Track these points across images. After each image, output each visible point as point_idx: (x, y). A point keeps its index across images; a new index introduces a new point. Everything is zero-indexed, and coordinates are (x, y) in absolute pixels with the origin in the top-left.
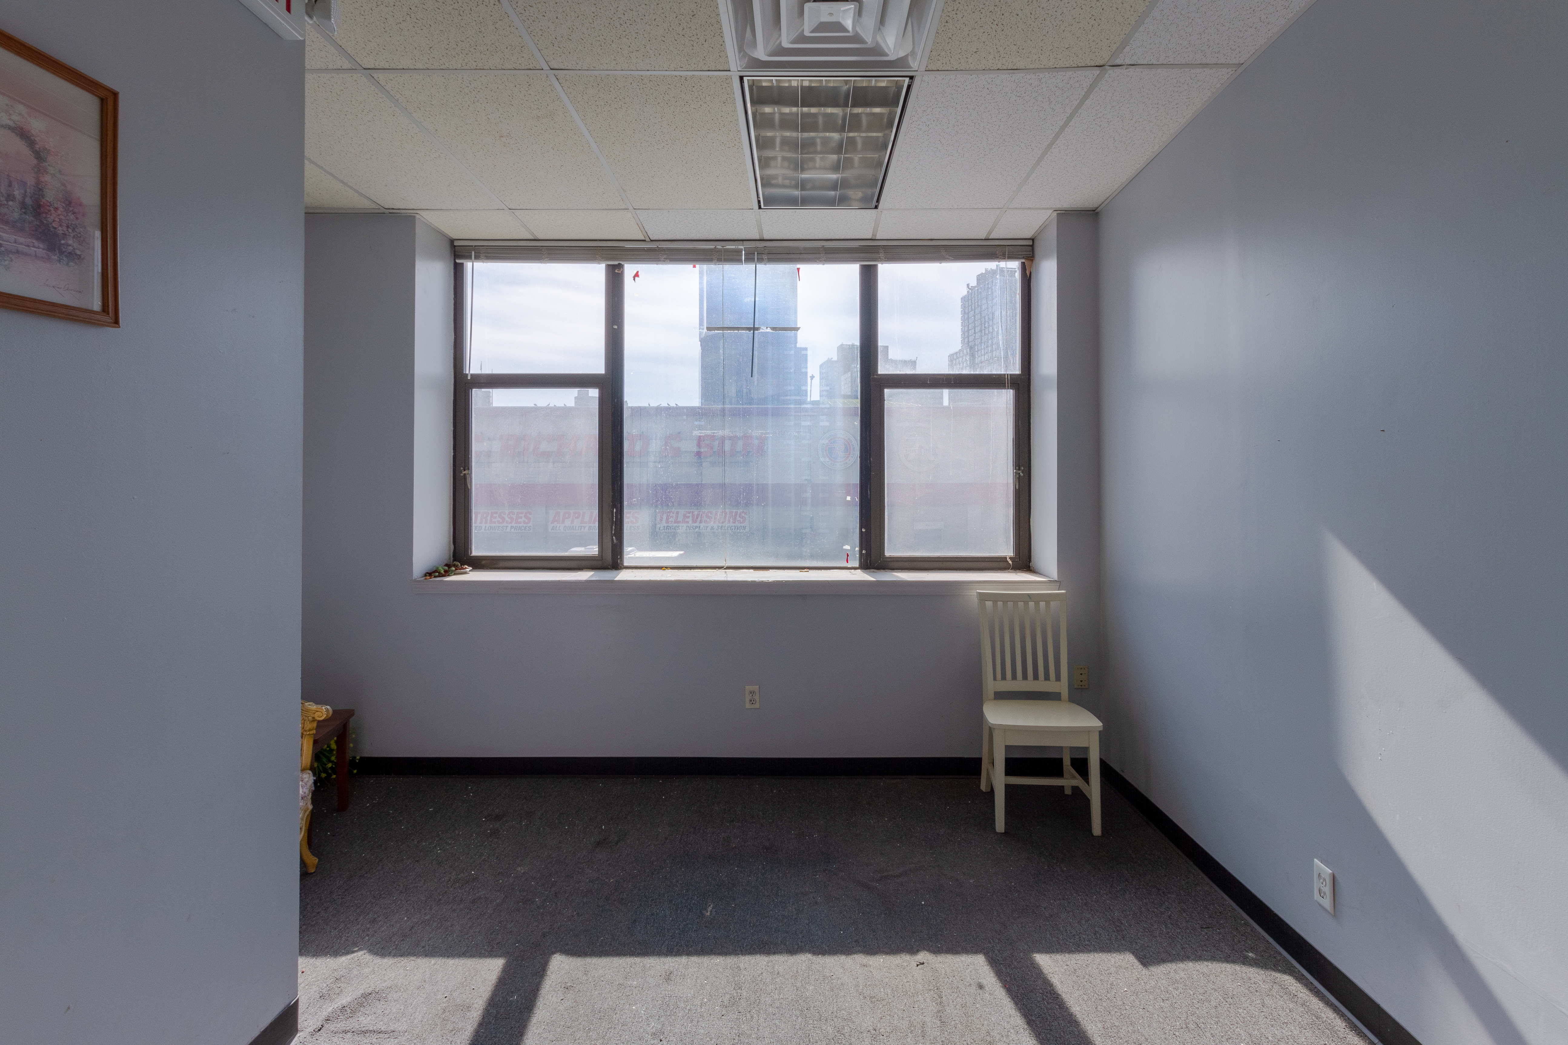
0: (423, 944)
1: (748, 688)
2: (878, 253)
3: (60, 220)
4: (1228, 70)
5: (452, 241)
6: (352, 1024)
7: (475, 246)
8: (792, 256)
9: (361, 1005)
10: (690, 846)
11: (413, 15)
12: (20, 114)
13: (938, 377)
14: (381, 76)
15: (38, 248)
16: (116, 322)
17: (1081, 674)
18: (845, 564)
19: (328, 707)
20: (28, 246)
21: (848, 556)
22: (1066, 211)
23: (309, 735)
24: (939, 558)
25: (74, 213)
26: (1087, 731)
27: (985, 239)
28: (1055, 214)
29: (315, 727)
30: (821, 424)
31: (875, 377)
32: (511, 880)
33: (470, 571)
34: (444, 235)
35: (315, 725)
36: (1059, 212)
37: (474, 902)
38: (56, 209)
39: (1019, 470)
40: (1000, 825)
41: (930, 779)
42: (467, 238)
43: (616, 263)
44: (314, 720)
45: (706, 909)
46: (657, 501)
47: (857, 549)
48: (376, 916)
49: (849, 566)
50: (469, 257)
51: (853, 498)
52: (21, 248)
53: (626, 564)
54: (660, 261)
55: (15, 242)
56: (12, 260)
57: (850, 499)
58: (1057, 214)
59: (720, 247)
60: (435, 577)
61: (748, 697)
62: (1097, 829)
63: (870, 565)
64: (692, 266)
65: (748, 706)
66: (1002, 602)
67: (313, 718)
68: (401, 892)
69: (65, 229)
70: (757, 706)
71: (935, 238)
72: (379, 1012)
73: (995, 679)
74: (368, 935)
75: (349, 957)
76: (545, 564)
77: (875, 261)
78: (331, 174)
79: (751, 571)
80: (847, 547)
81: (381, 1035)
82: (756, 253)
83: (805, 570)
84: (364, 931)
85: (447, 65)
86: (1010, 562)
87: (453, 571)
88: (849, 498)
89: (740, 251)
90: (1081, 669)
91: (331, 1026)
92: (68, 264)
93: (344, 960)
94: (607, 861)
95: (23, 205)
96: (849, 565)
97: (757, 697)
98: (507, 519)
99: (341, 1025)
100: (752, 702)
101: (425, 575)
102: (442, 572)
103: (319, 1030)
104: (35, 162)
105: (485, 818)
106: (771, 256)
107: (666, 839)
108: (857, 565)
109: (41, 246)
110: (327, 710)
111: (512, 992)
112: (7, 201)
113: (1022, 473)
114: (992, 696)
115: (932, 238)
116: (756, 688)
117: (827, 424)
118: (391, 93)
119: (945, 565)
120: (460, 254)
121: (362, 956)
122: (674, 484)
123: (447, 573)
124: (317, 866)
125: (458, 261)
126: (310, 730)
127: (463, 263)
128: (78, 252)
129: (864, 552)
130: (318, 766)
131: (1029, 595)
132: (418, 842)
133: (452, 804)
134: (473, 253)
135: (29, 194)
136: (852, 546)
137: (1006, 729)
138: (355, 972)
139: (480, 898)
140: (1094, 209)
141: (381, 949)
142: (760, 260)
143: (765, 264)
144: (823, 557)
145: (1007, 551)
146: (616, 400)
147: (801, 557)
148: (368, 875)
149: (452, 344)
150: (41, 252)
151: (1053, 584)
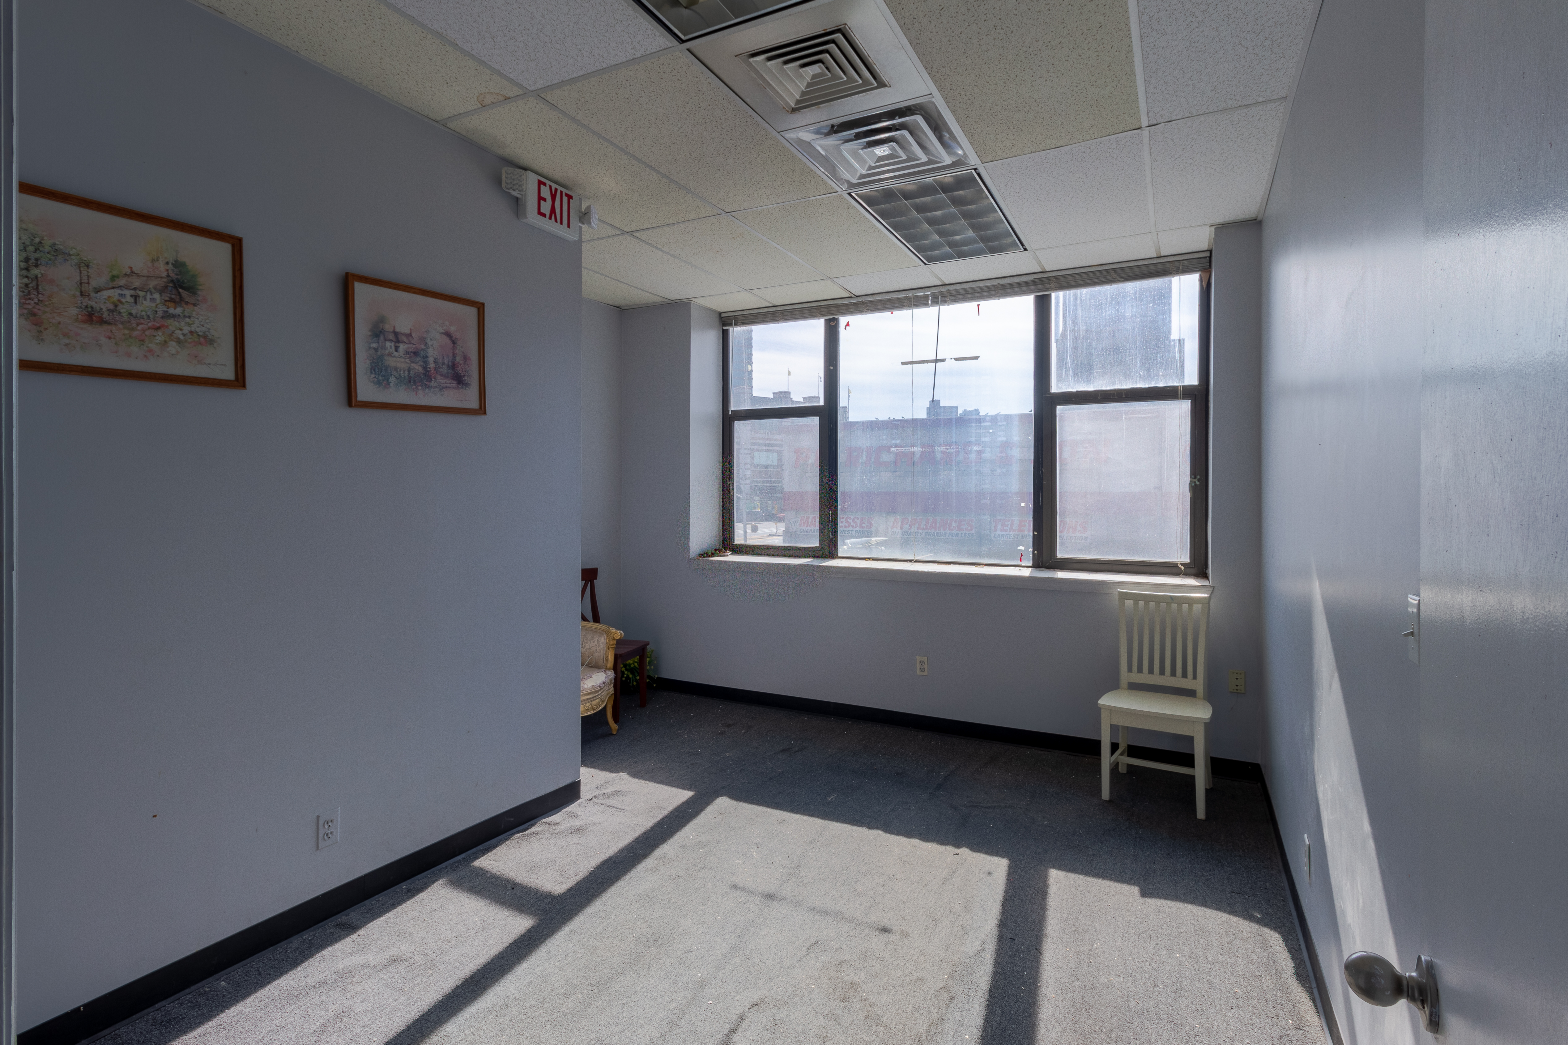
0: (655, 777)
1: (919, 658)
2: (1049, 283)
3: (462, 369)
4: (1275, 104)
5: (720, 314)
6: (607, 802)
7: (735, 316)
8: (971, 296)
9: (613, 795)
10: (844, 762)
11: (639, 204)
12: (446, 326)
13: (1112, 392)
14: (637, 234)
15: (454, 384)
16: (485, 413)
17: (1237, 679)
18: (1019, 563)
19: (622, 632)
20: (450, 384)
21: (1022, 555)
22: (1223, 224)
23: (612, 647)
24: (1109, 561)
25: (468, 365)
26: (1192, 721)
27: (1157, 257)
28: (1213, 229)
29: (615, 643)
30: (999, 439)
31: (1047, 395)
32: (719, 758)
33: (730, 554)
34: (714, 311)
35: (615, 642)
36: (1215, 226)
37: (692, 764)
38: (461, 364)
39: (1195, 478)
40: (1106, 794)
41: (1075, 756)
42: (729, 311)
43: (831, 317)
44: (614, 639)
45: (830, 797)
46: (863, 505)
47: (1031, 550)
48: (638, 760)
49: (1023, 565)
50: (731, 325)
51: (1027, 504)
52: (448, 385)
53: (839, 555)
54: (863, 312)
55: (445, 383)
56: (444, 391)
57: (1024, 506)
58: (1215, 228)
59: (911, 295)
60: (704, 557)
61: (918, 666)
62: (1201, 813)
63: (1042, 564)
64: (890, 313)
65: (919, 672)
66: (1143, 602)
67: (614, 637)
68: (656, 752)
69: (464, 373)
70: (926, 673)
71: (1105, 263)
72: (621, 800)
73: (1130, 670)
74: (630, 768)
75: (616, 774)
76: (792, 553)
77: (1049, 291)
78: (633, 286)
79: (936, 564)
80: (1021, 548)
81: (617, 809)
82: (940, 297)
83: (981, 566)
84: (629, 765)
85: (669, 222)
86: (1182, 568)
87: (717, 554)
88: (1023, 504)
89: (927, 296)
90: (1237, 673)
91: (596, 800)
92: (465, 389)
93: (613, 775)
94: (784, 760)
95: (448, 366)
96: (1023, 563)
97: (926, 666)
98: (852, 524)
99: (600, 801)
100: (922, 670)
101: (699, 556)
102: (710, 554)
103: (590, 800)
104: (452, 345)
105: (722, 724)
106: (953, 298)
107: (830, 755)
108: (1030, 564)
109: (455, 382)
110: (621, 633)
111: (690, 808)
112: (442, 365)
113: (1198, 481)
114: (1126, 686)
115: (1102, 263)
116: (925, 659)
117: (1004, 439)
118: (646, 241)
119: (1115, 567)
120: (727, 322)
121: (624, 775)
122: (876, 492)
123: (713, 555)
124: (618, 730)
125: (724, 328)
126: (612, 645)
127: (728, 329)
128: (469, 383)
129: (1036, 552)
130: (632, 677)
131: (1171, 597)
132: (676, 730)
133: (706, 714)
134: (733, 321)
135: (450, 361)
136: (1026, 547)
137: (1112, 710)
138: (616, 781)
139: (697, 763)
140: (1255, 218)
141: (634, 775)
142: (944, 302)
143: (948, 305)
144: (999, 557)
145: (1183, 557)
146: (831, 426)
147: (980, 556)
148: (643, 741)
149: (721, 389)
150: (455, 385)
151: (1205, 589)
